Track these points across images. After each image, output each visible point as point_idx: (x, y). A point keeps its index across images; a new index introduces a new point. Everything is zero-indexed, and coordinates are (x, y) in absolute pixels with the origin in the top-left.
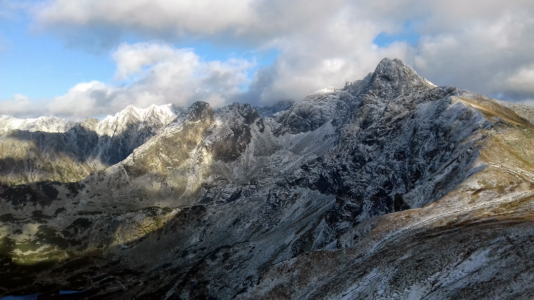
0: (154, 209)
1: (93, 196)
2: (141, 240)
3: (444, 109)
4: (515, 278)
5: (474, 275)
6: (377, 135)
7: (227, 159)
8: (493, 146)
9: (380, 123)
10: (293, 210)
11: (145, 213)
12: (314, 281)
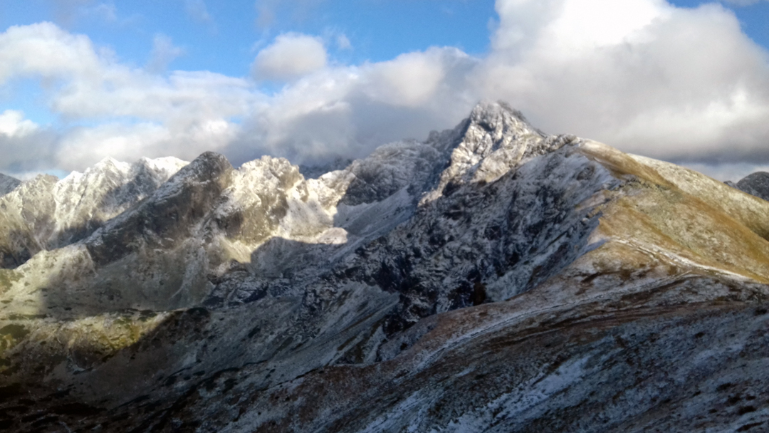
1: (35, 292)
2: (105, 359)
3: (558, 164)
4: (615, 398)
5: (558, 396)
6: (465, 204)
7: (250, 240)
8: (619, 212)
9: (470, 188)
10: (340, 316)
11: (114, 317)
12: (325, 414)
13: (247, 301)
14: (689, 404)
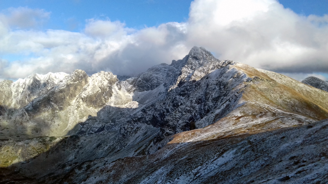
0: (44, 138)
1: (3, 129)
2: (35, 158)
3: (225, 72)
4: (246, 165)
5: (222, 166)
6: (187, 90)
7: (96, 107)
8: (251, 91)
9: (189, 83)
10: (135, 138)
11: (38, 140)
12: (124, 177)
13: (95, 132)
14: (277, 166)
